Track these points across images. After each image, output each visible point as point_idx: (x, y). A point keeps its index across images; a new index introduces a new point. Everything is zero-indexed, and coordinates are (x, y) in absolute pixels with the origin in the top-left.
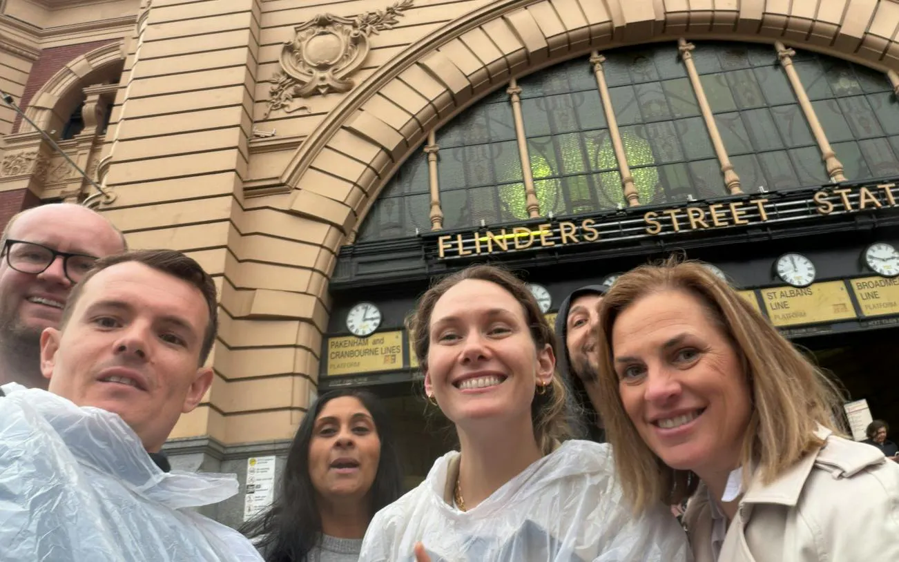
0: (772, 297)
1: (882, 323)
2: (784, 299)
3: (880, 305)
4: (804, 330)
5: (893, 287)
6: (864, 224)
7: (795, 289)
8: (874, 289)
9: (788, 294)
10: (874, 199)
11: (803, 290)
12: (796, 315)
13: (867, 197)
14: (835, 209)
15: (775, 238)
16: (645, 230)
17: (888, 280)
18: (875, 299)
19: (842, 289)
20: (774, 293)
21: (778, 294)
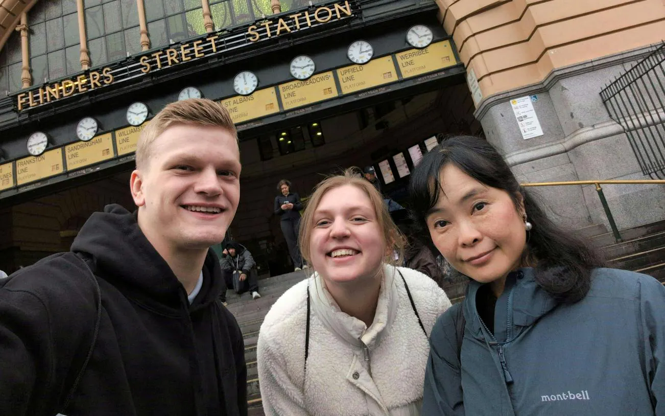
0: (228, 105)
1: (295, 114)
2: (236, 105)
3: (295, 101)
4: (245, 126)
5: (306, 86)
6: (283, 45)
7: (242, 97)
8: (294, 90)
9: (238, 101)
10: (286, 27)
11: (248, 97)
12: (241, 115)
13: (282, 25)
14: (261, 38)
15: (228, 62)
16: (141, 70)
17: (303, 82)
18: (293, 97)
19: (273, 93)
20: (229, 102)
21: (232, 103)
